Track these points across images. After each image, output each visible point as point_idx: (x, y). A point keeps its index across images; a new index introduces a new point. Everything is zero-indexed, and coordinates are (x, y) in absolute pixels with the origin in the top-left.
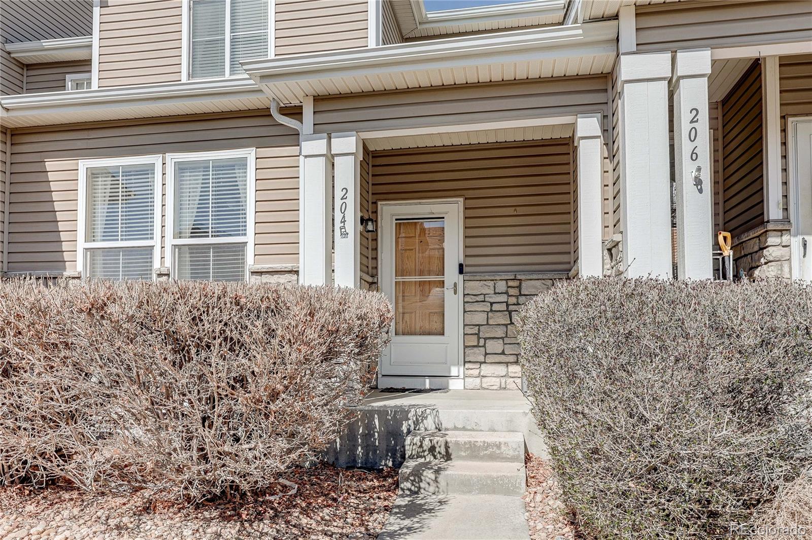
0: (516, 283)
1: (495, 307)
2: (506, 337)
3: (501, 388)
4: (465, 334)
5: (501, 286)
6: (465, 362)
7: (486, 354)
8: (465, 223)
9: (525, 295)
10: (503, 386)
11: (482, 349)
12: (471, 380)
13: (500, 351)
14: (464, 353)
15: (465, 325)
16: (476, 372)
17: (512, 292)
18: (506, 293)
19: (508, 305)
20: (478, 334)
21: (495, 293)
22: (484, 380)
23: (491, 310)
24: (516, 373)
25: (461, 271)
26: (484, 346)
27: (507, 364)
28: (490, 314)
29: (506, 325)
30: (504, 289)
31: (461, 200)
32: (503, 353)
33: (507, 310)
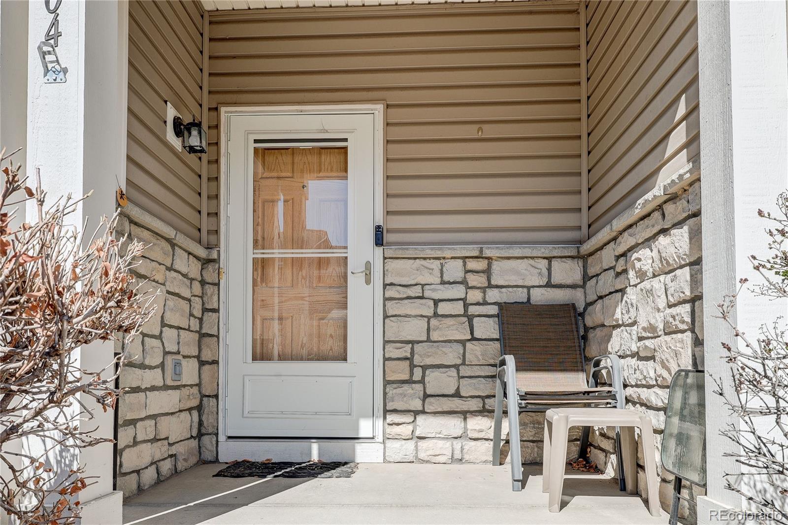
0: (481, 265)
1: (443, 308)
2: (464, 364)
3: (453, 460)
4: (386, 359)
5: (454, 270)
6: (386, 412)
7: (426, 396)
8: (386, 151)
9: (497, 287)
10: (458, 455)
11: (419, 387)
12: (396, 445)
13: (452, 391)
14: (385, 394)
15: (386, 342)
16: (406, 430)
17: (473, 280)
18: (464, 282)
19: (466, 306)
20: (410, 359)
21: (443, 283)
22: (422, 444)
23: (436, 315)
24: (481, 431)
25: (379, 240)
26: (422, 381)
27: (465, 414)
28: (434, 322)
29: (463, 343)
30: (459, 275)
31: (380, 108)
32: (457, 394)
33: (465, 314)
